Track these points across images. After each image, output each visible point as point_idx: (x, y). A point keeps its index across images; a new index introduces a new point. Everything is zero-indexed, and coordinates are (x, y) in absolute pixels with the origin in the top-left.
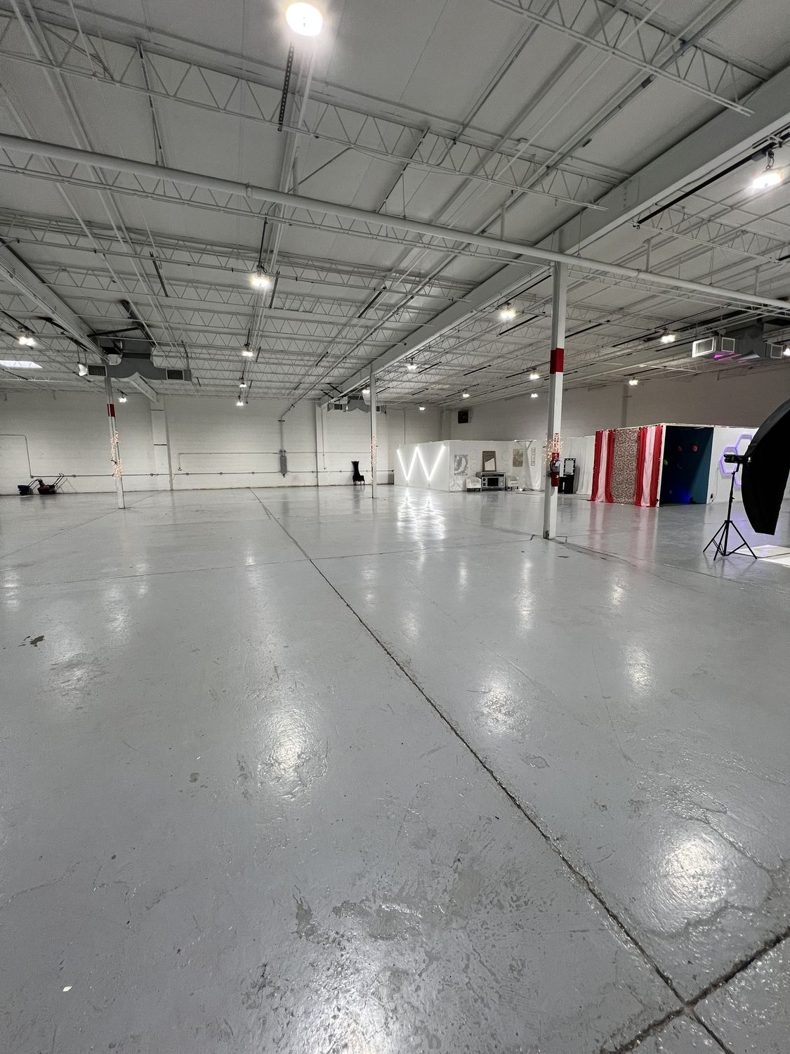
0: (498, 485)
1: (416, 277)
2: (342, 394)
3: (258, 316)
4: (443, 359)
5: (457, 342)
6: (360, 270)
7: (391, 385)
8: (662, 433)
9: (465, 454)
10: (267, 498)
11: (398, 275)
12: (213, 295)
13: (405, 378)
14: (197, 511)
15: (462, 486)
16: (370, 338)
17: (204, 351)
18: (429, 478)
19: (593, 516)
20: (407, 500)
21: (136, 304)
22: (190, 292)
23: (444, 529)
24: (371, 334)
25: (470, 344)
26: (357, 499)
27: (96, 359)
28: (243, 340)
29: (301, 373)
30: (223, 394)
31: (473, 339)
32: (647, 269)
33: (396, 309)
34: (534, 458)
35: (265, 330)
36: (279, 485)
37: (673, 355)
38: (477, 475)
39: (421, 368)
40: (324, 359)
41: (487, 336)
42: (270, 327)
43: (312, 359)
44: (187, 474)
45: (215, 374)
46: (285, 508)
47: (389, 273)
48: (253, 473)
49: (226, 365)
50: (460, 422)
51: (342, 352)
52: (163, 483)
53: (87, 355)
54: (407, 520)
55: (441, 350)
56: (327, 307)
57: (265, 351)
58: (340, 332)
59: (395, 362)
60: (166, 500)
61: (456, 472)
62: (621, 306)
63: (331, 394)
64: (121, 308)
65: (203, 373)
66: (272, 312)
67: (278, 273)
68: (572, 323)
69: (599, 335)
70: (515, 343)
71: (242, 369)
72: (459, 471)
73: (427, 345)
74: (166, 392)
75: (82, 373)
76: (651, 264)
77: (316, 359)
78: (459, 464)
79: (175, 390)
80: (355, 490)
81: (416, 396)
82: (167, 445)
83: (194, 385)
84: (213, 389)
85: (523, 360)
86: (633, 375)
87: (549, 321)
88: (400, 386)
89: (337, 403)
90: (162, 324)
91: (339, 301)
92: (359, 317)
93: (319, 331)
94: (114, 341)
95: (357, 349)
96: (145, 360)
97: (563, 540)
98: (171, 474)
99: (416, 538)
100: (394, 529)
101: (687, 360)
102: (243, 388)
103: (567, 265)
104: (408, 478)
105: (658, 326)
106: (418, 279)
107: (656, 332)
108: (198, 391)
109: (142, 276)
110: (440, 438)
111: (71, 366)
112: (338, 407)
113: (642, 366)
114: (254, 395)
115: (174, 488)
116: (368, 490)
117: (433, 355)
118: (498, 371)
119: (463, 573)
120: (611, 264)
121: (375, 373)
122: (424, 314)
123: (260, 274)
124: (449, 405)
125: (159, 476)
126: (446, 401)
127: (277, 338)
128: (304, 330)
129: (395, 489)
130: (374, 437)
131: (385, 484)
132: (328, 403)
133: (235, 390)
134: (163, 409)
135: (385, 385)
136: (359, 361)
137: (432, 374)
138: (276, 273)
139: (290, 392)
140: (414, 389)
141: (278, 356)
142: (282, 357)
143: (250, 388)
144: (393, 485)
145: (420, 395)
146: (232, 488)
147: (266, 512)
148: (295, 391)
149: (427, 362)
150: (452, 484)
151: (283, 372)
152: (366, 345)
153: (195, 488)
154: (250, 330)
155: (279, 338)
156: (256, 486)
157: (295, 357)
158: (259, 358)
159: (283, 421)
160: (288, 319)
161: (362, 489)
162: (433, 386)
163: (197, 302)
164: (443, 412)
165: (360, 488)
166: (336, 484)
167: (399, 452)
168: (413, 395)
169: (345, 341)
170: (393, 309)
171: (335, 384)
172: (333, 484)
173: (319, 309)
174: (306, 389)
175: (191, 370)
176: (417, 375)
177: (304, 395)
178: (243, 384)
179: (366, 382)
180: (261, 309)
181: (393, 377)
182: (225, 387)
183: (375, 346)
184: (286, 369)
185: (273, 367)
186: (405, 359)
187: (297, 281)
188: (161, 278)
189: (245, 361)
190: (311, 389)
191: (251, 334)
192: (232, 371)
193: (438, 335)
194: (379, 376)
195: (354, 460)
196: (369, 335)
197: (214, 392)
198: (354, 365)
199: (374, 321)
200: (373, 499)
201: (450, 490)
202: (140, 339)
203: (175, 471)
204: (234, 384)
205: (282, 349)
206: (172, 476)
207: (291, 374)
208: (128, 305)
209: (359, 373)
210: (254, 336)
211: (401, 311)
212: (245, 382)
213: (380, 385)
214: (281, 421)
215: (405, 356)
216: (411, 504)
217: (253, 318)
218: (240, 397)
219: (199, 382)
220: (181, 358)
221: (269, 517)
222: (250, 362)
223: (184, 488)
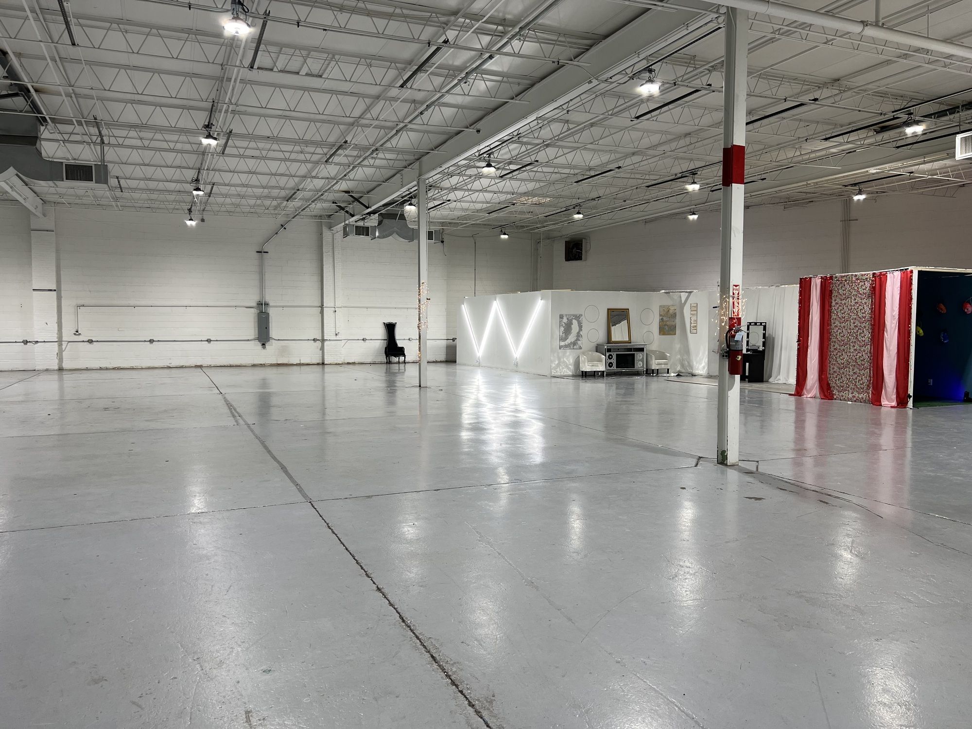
0: (633, 365)
1: (498, 24)
2: (369, 210)
3: (229, 80)
4: (542, 156)
5: (565, 129)
6: (405, 12)
7: (452, 196)
8: (911, 284)
9: (577, 313)
10: (233, 387)
11: (468, 21)
12: (155, 45)
13: (477, 185)
14: (106, 409)
15: (572, 367)
16: (418, 121)
17: (133, 133)
18: (518, 351)
19: (800, 423)
20: (478, 390)
21: (19, 55)
22: (115, 39)
23: (542, 445)
24: (421, 113)
25: (586, 133)
26: (391, 387)
28: (202, 118)
29: (298, 174)
30: (162, 206)
31: (592, 125)
32: (877, 22)
33: (464, 73)
34: (696, 321)
35: (240, 102)
36: (256, 362)
37: (924, 155)
38: (598, 349)
39: (504, 169)
40: (340, 151)
41: (615, 121)
42: (249, 98)
43: (319, 150)
44: (90, 341)
45: (149, 171)
46: (264, 403)
47: (453, 18)
48: (209, 341)
49: (170, 157)
50: (568, 258)
51: (371, 141)
52: (43, 357)
54: (478, 428)
55: (537, 141)
56: (348, 69)
57: (240, 136)
58: (368, 109)
59: (461, 160)
60: (48, 387)
61: (562, 344)
62: (836, 76)
63: (350, 209)
65: (128, 170)
66: (254, 75)
67: (267, 14)
68: (757, 102)
69: (801, 120)
70: (662, 132)
71: (198, 165)
72: (568, 341)
73: (515, 133)
74: (60, 200)
76: (882, 14)
77: (325, 150)
78: (568, 329)
79: (77, 196)
80: (389, 372)
81: (494, 215)
82: (58, 290)
83: (111, 189)
84: (144, 196)
85: (677, 158)
86: (858, 186)
87: (719, 99)
88: (468, 198)
89: (361, 224)
90: (60, 88)
91: (369, 60)
92: (402, 86)
93: (332, 106)
95: (397, 137)
96: (29, 147)
97: (752, 467)
98: (60, 341)
99: (494, 459)
100: (455, 443)
101: (948, 162)
102: (198, 195)
103: (747, 12)
104: (480, 352)
105: (898, 108)
106: (500, 28)
107: (894, 118)
108: (116, 199)
109: (33, 11)
110: (534, 287)
112: (363, 231)
113: (872, 170)
114: (216, 208)
115: (65, 365)
116: (411, 372)
117: (523, 149)
118: (633, 176)
119: (576, 525)
120: (816, 12)
121: (427, 176)
122: (510, 83)
123: (237, 14)
124: (548, 231)
125: (39, 344)
126: (545, 224)
127: (260, 116)
128: (307, 104)
129: (459, 371)
130: (423, 283)
131: (441, 362)
132: (344, 224)
133: (182, 200)
134: (53, 229)
135: (442, 197)
136: (400, 157)
137: (522, 180)
138: (263, 15)
139: (279, 206)
140: (492, 203)
141: (261, 145)
142: (268, 146)
143: (210, 196)
144: (454, 364)
145: (501, 214)
146: (170, 367)
147: (231, 412)
148: (288, 202)
149: (515, 160)
150: (555, 364)
151: (268, 171)
152: (412, 130)
153: (103, 366)
154: (214, 102)
155: (265, 116)
156: (213, 364)
157: (289, 148)
158: (227, 148)
159: (264, 252)
160: (281, 86)
161: (400, 371)
162: (523, 199)
163: (126, 54)
164: (540, 242)
165: (398, 368)
166: (356, 361)
167: (465, 309)
168: (489, 213)
169: (376, 123)
170: (459, 74)
171: (357, 192)
172: (350, 362)
173: (334, 71)
174: (307, 200)
175: (108, 164)
176: (497, 181)
177: (304, 209)
178: (198, 189)
179: (411, 190)
180: (236, 69)
181: (457, 183)
182: (166, 193)
183: (428, 132)
184: (274, 166)
185: (251, 163)
186: (477, 154)
187: (298, 27)
188: (66, 15)
189: (204, 153)
190: (315, 200)
191: (217, 109)
192: (179, 167)
193: (533, 117)
194: (433, 182)
195: (388, 320)
196: (417, 116)
197: (146, 202)
198: (391, 163)
199: (426, 92)
200: (420, 389)
201: (553, 373)
202: (21, 111)
203: (67, 335)
204: (182, 190)
205: (268, 133)
206: (62, 345)
207: (282, 175)
208: (6, 57)
209: (398, 175)
210: (220, 111)
211: (472, 77)
212: (201, 187)
213: (433, 197)
214: (261, 252)
215: (478, 151)
216: (485, 398)
217: (222, 84)
218: (192, 212)
219: (120, 184)
220: (92, 144)
221: (236, 421)
222: (211, 155)
223: (84, 367)
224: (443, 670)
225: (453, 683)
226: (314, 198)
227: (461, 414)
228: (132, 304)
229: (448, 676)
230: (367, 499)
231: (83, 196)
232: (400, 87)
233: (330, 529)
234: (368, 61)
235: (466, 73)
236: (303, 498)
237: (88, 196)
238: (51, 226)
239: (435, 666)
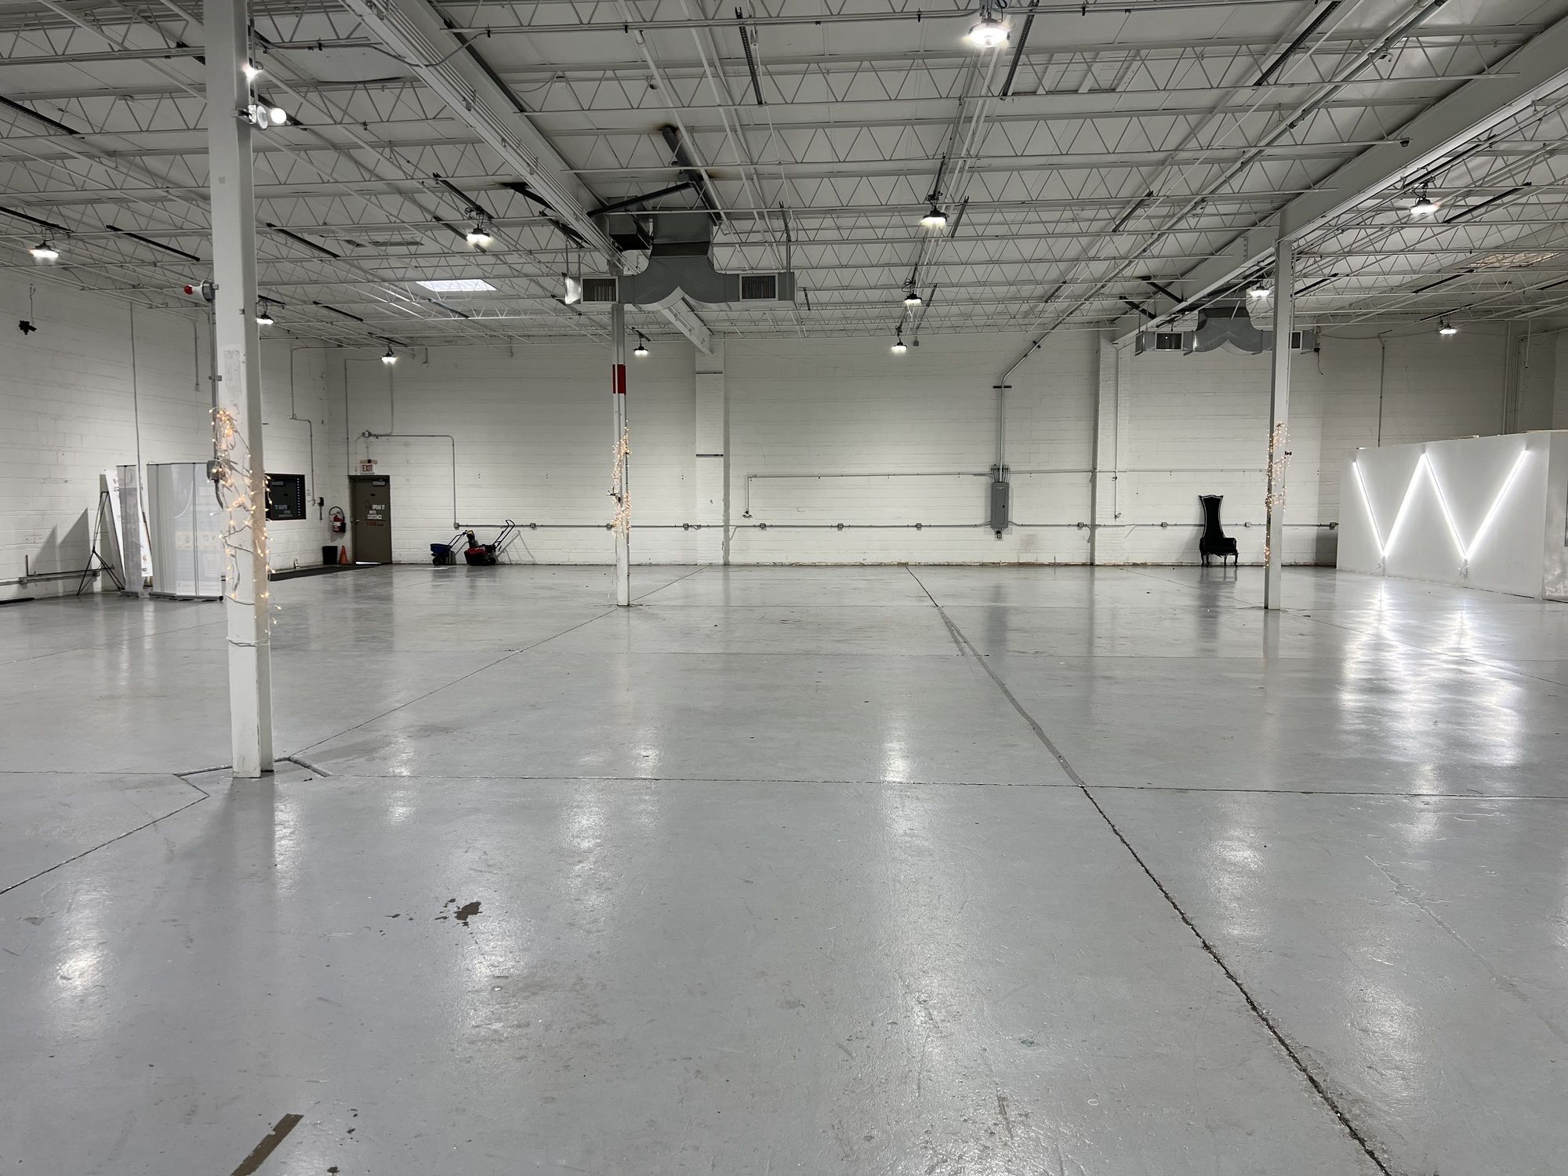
2: (1183, 305)
3: (969, 119)
4: (1539, 174)
7: (1341, 267)
10: (953, 596)
12: (866, 85)
13: (1395, 241)
14: (784, 621)
16: (1286, 139)
17: (828, 222)
18: (1468, 549)
20: (1380, 619)
21: (691, 130)
22: (814, 86)
24: (1292, 125)
26: (1209, 609)
27: (598, 262)
28: (923, 186)
29: (1066, 256)
30: (861, 326)
33: (1382, 42)
35: (982, 153)
36: (986, 561)
39: (1453, 206)
40: (1139, 211)
42: (997, 144)
43: (1104, 213)
44: (763, 526)
45: (847, 276)
48: (918, 526)
49: (875, 252)
51: (1195, 186)
52: (707, 547)
53: (582, 254)
54: (1377, 686)
55: (1530, 147)
56: (1162, 70)
57: (980, 206)
58: (1193, 132)
59: (1365, 200)
60: (710, 587)
63: (1148, 306)
64: (661, 143)
65: (819, 276)
66: (1006, 106)
71: (914, 260)
73: (1484, 137)
74: (731, 329)
75: (570, 299)
77: (1113, 212)
79: (754, 322)
80: (1205, 583)
81: (1427, 294)
82: (725, 456)
83: (796, 307)
84: (838, 313)
88: (1375, 268)
89: (1166, 329)
90: (741, 169)
91: (1199, 47)
92: (1259, 83)
93: (1131, 137)
94: (637, 220)
95: (1242, 175)
96: (698, 257)
98: (726, 526)
99: (1411, 747)
100: (1333, 712)
102: (912, 306)
104: (1387, 546)
108: (801, 321)
109: (711, 64)
110: (1511, 423)
111: (549, 283)
112: (1169, 342)
114: (937, 323)
115: (732, 559)
116: (1249, 583)
117: (1500, 163)
121: (1293, 236)
122: (1477, 44)
123: (989, 13)
124: (1545, 315)
125: (702, 529)
126: (1539, 304)
127: (1011, 169)
128: (1089, 141)
129: (1341, 583)
130: (1279, 425)
131: (1305, 566)
132: (1137, 331)
133: (889, 314)
134: (722, 369)
135: (1321, 270)
136: (1245, 208)
137: (1491, 223)
138: (1029, 6)
139: (1032, 309)
140: (1423, 272)
141: (1010, 216)
142: (1020, 216)
143: (928, 305)
144: (1332, 570)
145: (1443, 291)
146: (864, 565)
147: (953, 635)
148: (1047, 304)
149: (1480, 186)
150: (1553, 575)
151: (1019, 257)
152: (1271, 158)
153: (777, 561)
154: (944, 157)
155: (1019, 169)
156: (923, 561)
157: (1055, 215)
158: (959, 227)
159: (1005, 387)
160: (1046, 117)
161: (1227, 580)
162: (1492, 259)
163: (825, 107)
164: (1526, 338)
165: (1222, 575)
166: (1149, 561)
167: (1358, 471)
168: (1416, 292)
169: (1207, 154)
170: (1371, 44)
171: (1164, 276)
172: (1139, 562)
173: (1138, 78)
174: (1077, 297)
175: (795, 271)
176: (1437, 230)
177: (1071, 313)
178: (913, 297)
179: (1262, 264)
180: (981, 101)
181: (1354, 243)
182: (867, 307)
183: (1301, 157)
184: (1027, 248)
185: (993, 246)
186: (1399, 185)
187: (1084, 14)
188: (752, 62)
189: (924, 240)
190: (1090, 297)
191: (947, 169)
192: (888, 265)
193: (1526, 101)
194: (1306, 246)
195: (1207, 492)
196: (1284, 131)
197: (839, 322)
198: (1228, 220)
199: (1305, 87)
200: (1266, 613)
201: (1548, 593)
202: (691, 209)
203: (736, 518)
204: (891, 299)
205: (1022, 196)
206: (729, 530)
207: (1040, 261)
208: (675, 135)
209: (1240, 240)
210: (952, 171)
211: (1398, 45)
212: (918, 292)
213: (1304, 271)
214: (1000, 387)
215: (1402, 179)
216: (1393, 634)
217: (957, 127)
218: (901, 332)
219: (807, 299)
220: (774, 244)
221: (961, 650)
222: (935, 241)
223: (753, 561)
224: (1334, 1107)
225: (1354, 1134)
226: (1090, 294)
227: (1342, 660)
228: (816, 473)
229: (1344, 1120)
230: (1178, 794)
231: (759, 321)
232: (1255, 85)
233: (1118, 834)
234: (1198, 50)
235: (1386, 40)
236: (1070, 779)
237: (766, 320)
238: (719, 367)
239: (1318, 1098)
